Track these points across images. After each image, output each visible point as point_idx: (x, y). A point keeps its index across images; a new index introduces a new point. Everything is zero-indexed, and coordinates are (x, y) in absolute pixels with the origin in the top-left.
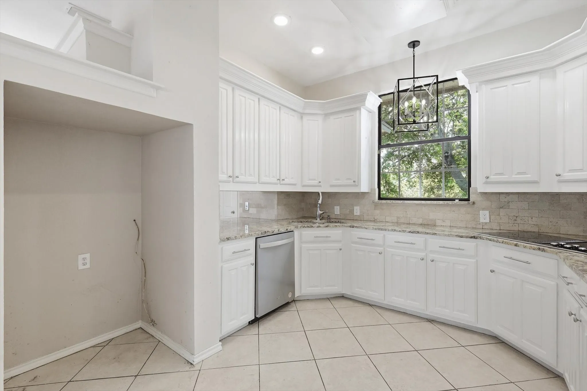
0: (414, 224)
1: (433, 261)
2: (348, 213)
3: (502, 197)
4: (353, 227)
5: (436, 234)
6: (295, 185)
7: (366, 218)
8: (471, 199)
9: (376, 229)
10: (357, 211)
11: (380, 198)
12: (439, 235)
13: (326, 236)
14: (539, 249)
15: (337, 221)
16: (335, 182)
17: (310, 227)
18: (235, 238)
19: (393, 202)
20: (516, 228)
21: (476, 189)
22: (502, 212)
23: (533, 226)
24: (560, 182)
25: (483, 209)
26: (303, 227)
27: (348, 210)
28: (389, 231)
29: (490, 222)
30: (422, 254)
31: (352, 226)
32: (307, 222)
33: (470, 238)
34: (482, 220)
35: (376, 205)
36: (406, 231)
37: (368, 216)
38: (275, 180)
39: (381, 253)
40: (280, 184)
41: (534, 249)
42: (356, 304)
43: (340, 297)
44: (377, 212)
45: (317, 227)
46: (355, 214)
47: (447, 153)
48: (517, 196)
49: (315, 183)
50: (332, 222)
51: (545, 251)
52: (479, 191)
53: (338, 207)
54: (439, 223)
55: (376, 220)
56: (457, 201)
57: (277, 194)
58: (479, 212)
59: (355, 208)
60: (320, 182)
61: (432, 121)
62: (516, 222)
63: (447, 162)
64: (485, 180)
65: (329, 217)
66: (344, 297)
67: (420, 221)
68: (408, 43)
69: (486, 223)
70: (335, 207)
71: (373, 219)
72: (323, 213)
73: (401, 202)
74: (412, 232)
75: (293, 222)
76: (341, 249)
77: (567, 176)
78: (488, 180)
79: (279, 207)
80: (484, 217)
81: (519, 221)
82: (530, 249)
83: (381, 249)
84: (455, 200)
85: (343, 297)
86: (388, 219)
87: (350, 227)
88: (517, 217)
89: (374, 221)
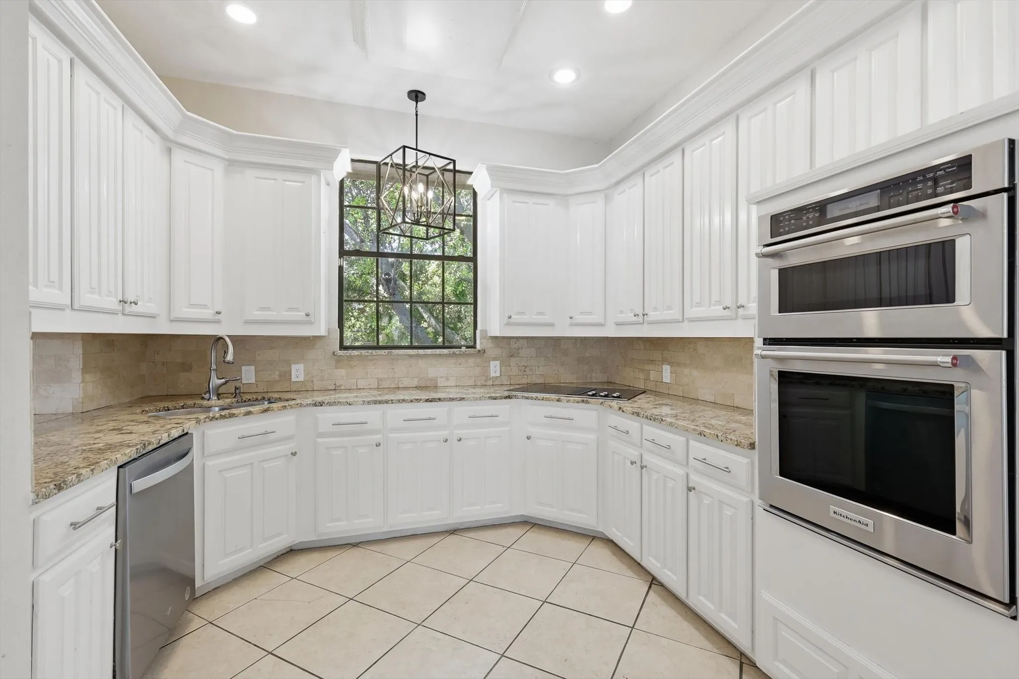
0: (405, 388)
1: (460, 440)
2: (277, 378)
3: (512, 341)
4: (321, 405)
5: (464, 399)
6: (153, 317)
7: (317, 385)
8: (478, 346)
9: (369, 403)
10: (298, 373)
11: (343, 347)
12: (468, 399)
13: (263, 431)
14: (583, 401)
15: (260, 398)
16: (259, 315)
17: (227, 418)
18: (77, 479)
19: (372, 353)
20: (524, 381)
21: (484, 332)
22: (513, 362)
23: (539, 376)
24: (572, 325)
25: (495, 359)
26: (211, 420)
27: (277, 373)
28: (393, 403)
29: (501, 375)
30: (444, 433)
31: (320, 403)
32: (183, 407)
33: (505, 398)
34: (493, 374)
35: (338, 360)
36: (421, 400)
37: (322, 380)
38: (111, 303)
39: (380, 444)
40: (123, 314)
41: (577, 402)
42: (330, 554)
43: (285, 553)
44: (342, 372)
45: (244, 415)
46: (294, 379)
47: (389, 275)
48: (526, 340)
49: (208, 313)
50: (249, 400)
51: (588, 403)
52: (489, 335)
53: (252, 368)
54: (441, 383)
55: (338, 387)
56: (464, 349)
57: (82, 340)
58: (489, 363)
59: (294, 368)
60: (218, 313)
61: (441, 227)
62: (525, 373)
63: (389, 290)
64: (506, 320)
65: (237, 391)
66: (294, 550)
67: (415, 383)
68: (409, 90)
69: (497, 378)
70: (243, 367)
71: (333, 387)
72: (226, 382)
73: (387, 352)
74: (432, 400)
75: (143, 411)
76: (294, 454)
77: (579, 318)
78: (511, 321)
79: (88, 377)
80: (495, 369)
81: (528, 372)
82: (573, 402)
83: (377, 438)
84: (461, 348)
85: (291, 552)
86: (362, 383)
87: (315, 405)
88: (526, 367)
89: (335, 389)
